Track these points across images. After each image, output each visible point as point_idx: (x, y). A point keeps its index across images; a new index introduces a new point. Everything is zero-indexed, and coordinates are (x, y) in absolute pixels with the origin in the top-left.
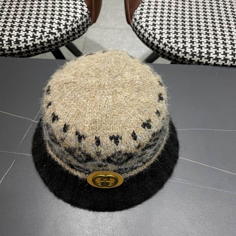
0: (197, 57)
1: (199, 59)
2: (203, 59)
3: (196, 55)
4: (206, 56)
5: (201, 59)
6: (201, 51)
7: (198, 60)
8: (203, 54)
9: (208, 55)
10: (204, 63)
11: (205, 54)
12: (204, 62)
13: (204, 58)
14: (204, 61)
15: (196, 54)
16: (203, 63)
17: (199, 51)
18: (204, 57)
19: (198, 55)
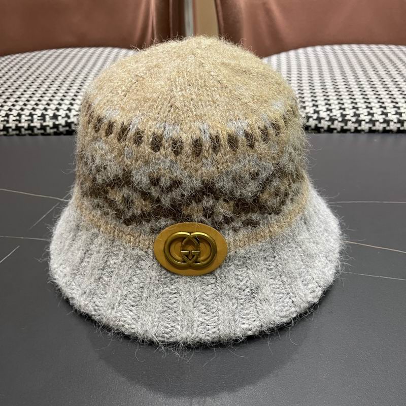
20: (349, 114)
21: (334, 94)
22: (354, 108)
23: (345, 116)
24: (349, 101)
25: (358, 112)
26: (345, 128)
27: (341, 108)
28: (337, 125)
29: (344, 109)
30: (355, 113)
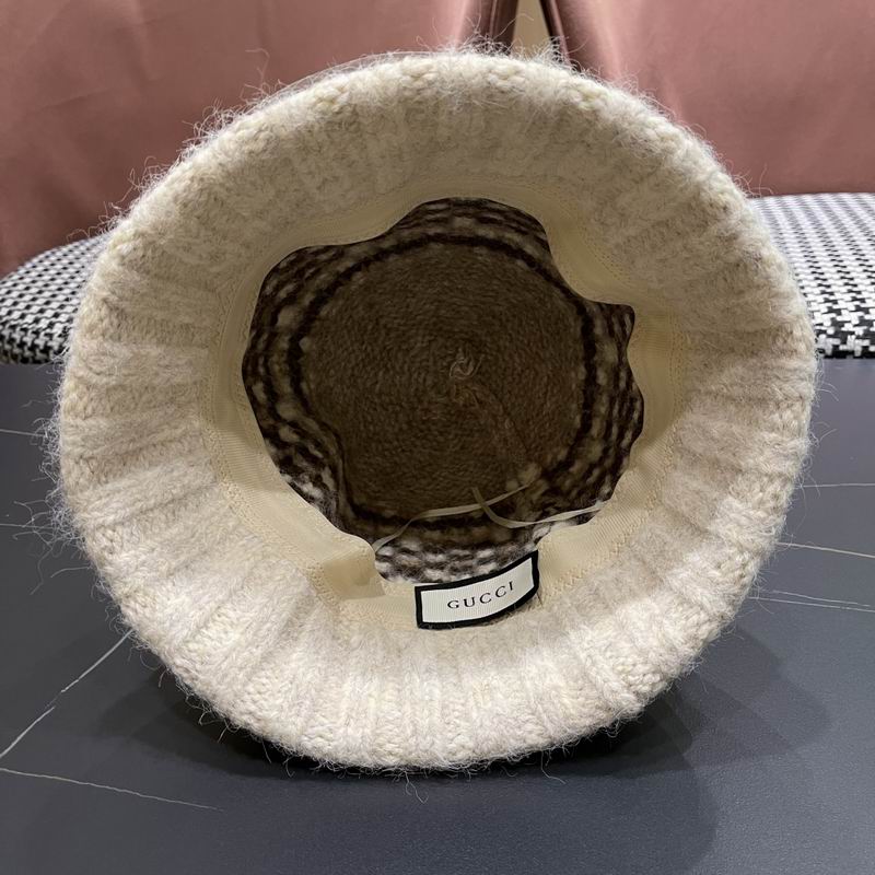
0: (830, 336)
1: (836, 342)
2: (851, 339)
3: (825, 332)
4: (860, 331)
5: (844, 342)
6: (839, 319)
7: (836, 347)
8: (848, 327)
9: (865, 327)
10: (858, 354)
11: (856, 326)
12: (858, 350)
13: (853, 337)
14: (855, 345)
15: (823, 328)
16: (852, 353)
17: (833, 319)
18: (852, 333)
19: (831, 331)
20: (849, 322)
21: (815, 283)
22: (858, 309)
23: (842, 324)
24: (848, 297)
25: (867, 317)
26: (842, 348)
27: (831, 310)
28: (826, 343)
29: (838, 312)
30: (861, 318)
